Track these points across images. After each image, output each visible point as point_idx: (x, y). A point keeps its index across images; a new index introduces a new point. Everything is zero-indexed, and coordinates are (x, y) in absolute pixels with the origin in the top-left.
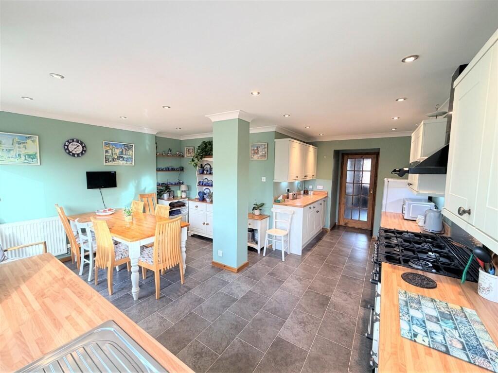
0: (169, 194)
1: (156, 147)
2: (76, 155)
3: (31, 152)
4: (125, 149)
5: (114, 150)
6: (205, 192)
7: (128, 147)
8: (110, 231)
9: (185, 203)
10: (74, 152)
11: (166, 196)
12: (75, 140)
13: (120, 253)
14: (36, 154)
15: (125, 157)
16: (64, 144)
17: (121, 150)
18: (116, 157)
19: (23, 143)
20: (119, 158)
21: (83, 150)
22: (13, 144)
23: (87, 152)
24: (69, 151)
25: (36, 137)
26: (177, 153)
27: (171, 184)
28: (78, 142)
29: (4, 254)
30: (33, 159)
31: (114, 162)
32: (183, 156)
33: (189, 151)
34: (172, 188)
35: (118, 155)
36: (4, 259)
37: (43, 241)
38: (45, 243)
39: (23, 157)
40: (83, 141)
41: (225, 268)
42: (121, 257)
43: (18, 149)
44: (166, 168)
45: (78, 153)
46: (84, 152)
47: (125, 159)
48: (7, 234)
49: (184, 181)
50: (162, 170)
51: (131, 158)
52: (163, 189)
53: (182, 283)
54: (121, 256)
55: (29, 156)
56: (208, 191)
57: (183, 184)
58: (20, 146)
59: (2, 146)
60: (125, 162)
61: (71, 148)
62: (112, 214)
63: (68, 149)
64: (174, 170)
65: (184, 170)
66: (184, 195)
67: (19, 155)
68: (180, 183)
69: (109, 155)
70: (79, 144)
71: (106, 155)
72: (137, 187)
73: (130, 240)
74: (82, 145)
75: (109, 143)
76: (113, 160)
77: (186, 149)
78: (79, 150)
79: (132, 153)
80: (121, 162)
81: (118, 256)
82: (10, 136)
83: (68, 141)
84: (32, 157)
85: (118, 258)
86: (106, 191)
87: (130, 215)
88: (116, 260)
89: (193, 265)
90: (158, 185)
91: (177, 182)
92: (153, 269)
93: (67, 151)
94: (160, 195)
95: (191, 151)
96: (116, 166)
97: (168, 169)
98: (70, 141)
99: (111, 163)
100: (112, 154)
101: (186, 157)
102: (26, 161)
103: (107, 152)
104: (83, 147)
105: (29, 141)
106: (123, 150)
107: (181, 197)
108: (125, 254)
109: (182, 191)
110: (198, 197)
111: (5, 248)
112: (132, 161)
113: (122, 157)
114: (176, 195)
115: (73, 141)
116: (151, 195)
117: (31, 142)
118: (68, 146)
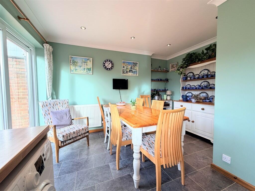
0: (159, 96)
1: (151, 64)
2: (108, 69)
3: (89, 67)
4: (133, 65)
5: (127, 66)
6: (188, 95)
7: (135, 64)
8: (120, 115)
9: (169, 104)
10: (107, 67)
11: (156, 97)
12: (108, 60)
13: (126, 134)
14: (91, 68)
15: (133, 70)
16: (103, 63)
17: (131, 66)
18: (128, 71)
19: (86, 62)
20: (130, 71)
21: (112, 66)
22: (82, 63)
23: (114, 67)
24: (105, 66)
25: (91, 59)
26: (164, 69)
27: (160, 90)
28: (109, 61)
29: (72, 121)
30: (90, 71)
31: (127, 74)
32: (168, 71)
33: (173, 66)
34: (160, 93)
35: (129, 69)
36: (71, 124)
37: (87, 117)
38: (88, 118)
39: (86, 70)
40: (112, 61)
41: (236, 180)
42: (127, 139)
43: (84, 66)
44: (157, 79)
45: (109, 68)
46: (112, 67)
47: (133, 72)
48: (77, 111)
49: (168, 89)
50: (154, 80)
51: (137, 72)
52: (155, 94)
53: (183, 184)
54: (126, 137)
55: (88, 69)
56: (190, 94)
57: (167, 90)
58: (85, 64)
59: (78, 64)
60: (133, 74)
61: (106, 65)
62: (124, 105)
63: (105, 65)
64: (162, 81)
65: (169, 81)
66: (169, 98)
67: (84, 69)
68: (166, 89)
69: (125, 69)
70: (110, 63)
71: (123, 69)
72: (139, 90)
73: (133, 126)
74: (111, 63)
75: (125, 62)
76: (127, 72)
77: (170, 66)
78: (110, 66)
79: (137, 68)
80: (130, 74)
81: (125, 137)
82: (81, 59)
83: (105, 61)
84: (89, 69)
85: (124, 139)
86: (122, 91)
87: (134, 105)
88: (122, 140)
89: (190, 162)
90: (152, 90)
91: (163, 89)
92: (154, 161)
93: (105, 67)
94: (153, 97)
95: (175, 66)
96: (128, 76)
97: (158, 80)
98: (106, 61)
99: (125, 74)
100: (126, 69)
101: (170, 71)
102: (87, 72)
103: (123, 67)
104: (112, 64)
105: (88, 61)
106: (132, 66)
107: (167, 99)
108: (130, 137)
109: (168, 95)
110: (181, 99)
111: (73, 118)
112: (137, 73)
113: (131, 71)
114: (162, 98)
115: (107, 61)
116: (147, 97)
117: (89, 61)
118: (105, 64)
